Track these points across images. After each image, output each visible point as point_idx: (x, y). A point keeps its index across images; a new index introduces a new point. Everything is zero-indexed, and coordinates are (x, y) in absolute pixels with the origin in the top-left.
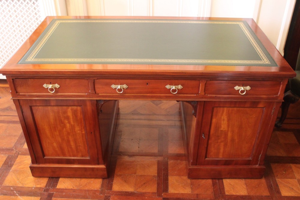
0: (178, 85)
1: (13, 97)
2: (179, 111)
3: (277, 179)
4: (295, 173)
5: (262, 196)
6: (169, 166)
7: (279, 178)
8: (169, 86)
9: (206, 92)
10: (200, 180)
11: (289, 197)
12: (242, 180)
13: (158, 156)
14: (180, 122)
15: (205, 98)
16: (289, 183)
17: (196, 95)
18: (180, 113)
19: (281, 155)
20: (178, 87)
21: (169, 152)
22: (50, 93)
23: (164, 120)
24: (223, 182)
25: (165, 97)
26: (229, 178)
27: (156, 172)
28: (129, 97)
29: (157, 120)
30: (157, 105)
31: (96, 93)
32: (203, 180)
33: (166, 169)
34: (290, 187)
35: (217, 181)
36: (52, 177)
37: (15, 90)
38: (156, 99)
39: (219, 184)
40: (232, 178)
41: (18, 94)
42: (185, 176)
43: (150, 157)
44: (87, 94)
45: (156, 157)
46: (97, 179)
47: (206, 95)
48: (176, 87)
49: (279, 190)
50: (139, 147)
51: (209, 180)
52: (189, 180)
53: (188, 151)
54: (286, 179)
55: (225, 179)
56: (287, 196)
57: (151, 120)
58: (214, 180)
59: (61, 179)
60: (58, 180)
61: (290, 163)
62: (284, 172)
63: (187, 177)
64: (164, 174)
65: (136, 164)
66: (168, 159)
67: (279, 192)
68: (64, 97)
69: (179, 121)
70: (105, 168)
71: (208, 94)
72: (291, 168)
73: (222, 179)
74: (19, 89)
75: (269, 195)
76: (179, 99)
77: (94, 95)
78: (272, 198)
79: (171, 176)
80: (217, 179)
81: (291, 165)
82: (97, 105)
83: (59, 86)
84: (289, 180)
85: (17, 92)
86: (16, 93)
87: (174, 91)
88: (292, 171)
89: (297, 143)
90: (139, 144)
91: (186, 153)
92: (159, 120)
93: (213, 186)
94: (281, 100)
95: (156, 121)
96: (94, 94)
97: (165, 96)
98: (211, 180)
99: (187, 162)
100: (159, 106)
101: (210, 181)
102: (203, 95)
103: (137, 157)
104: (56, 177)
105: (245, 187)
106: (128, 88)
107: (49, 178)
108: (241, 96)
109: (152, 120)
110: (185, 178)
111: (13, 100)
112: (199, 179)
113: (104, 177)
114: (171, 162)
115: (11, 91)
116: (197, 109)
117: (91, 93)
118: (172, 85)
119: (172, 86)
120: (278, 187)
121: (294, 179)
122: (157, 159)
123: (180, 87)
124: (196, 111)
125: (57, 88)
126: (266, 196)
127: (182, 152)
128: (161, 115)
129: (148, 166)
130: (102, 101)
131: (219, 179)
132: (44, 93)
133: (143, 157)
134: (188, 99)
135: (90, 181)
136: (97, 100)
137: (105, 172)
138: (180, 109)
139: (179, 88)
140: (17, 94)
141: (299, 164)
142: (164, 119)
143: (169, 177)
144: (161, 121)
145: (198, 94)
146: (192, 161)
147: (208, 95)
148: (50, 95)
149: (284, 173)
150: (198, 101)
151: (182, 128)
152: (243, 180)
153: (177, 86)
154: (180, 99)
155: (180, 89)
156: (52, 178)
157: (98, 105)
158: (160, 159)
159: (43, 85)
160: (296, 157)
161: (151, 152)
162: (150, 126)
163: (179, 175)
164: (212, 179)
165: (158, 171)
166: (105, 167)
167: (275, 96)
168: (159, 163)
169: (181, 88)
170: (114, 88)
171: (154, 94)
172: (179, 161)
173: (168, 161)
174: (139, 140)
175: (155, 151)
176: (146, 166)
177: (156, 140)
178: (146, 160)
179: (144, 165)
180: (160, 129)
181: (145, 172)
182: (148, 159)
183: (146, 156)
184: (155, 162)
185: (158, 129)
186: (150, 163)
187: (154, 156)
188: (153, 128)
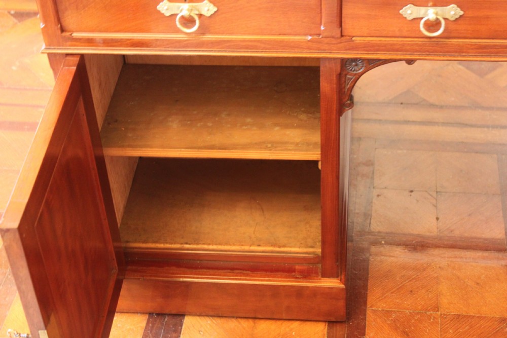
1: (49, 44)
22: (179, 31)
28: (460, 51)
29: (488, 127)
31: (342, 36)
36: (158, 314)
37: (59, 20)
41: (67, 34)
43: (480, 254)
44: (309, 38)
45: (500, 255)
46: (309, 323)
50: (437, 219)
57: (466, 125)
59: (188, 321)
60: (181, 326)
65: (436, 275)
68: (229, 47)
70: (342, 289)
74: (70, 20)
77: (334, 41)
82: (340, 76)
83: (215, 9)
85: (63, 30)
86: (60, 32)
90: (436, 206)
92: (494, 127)
95: (486, 129)
96: (337, 38)
100: (489, 77)
103: (437, 252)
104: (174, 312)
106: (461, 16)
107: (150, 314)
109: (471, 126)
111: (50, 55)
113: (333, 319)
115: (42, 26)
117: (325, 34)
122: (503, 263)
125: (208, 14)
128: (499, 109)
129: (478, 284)
130: (360, 65)
132: (159, 32)
133: (457, 253)
135: (288, 330)
136: (342, 60)
137: (341, 304)
140: (64, 34)
144: (503, 131)
148: (179, 41)
156: (160, 315)
157: (346, 75)
159: (158, 4)
161: (484, 236)
162: (465, 147)
166: (342, 286)
170: (410, 18)
174: (435, 194)
175: (497, 231)
176: (469, 284)
177: (493, 194)
178: (467, 262)
179: (464, 282)
180: (504, 157)
181: (471, 305)
182: (473, 258)
183: (465, 250)
184: (501, 271)
185: (495, 156)
186: (484, 276)
187: (494, 251)
188: (477, 153)
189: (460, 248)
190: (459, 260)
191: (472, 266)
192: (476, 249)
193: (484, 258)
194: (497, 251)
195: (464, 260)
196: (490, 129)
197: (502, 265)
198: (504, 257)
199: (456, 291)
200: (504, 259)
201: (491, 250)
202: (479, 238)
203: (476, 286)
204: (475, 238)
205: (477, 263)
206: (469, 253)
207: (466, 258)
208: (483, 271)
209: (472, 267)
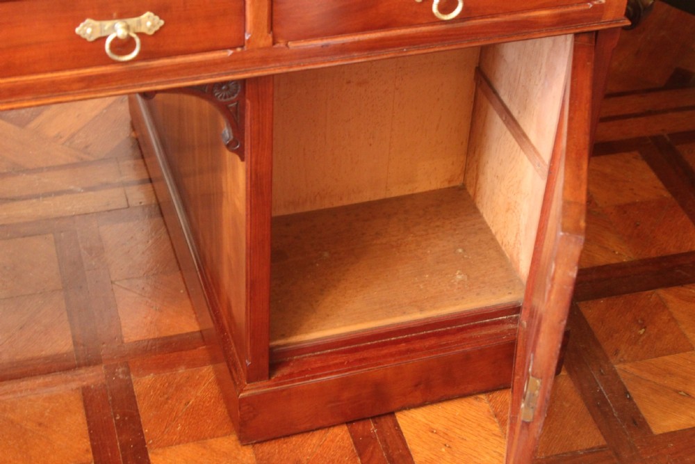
0: (139, 14)
2: (133, 134)
3: (617, 367)
4: (682, 327)
5: (574, 455)
6: (142, 406)
7: (624, 362)
8: (93, 27)
9: (277, 30)
10: (295, 440)
11: (683, 432)
12: (475, 402)
13: (80, 366)
14: (149, 186)
15: (278, 59)
16: (671, 374)
17: (230, 52)
18: (140, 147)
19: (614, 261)
20: (140, 23)
21: (125, 340)
23: (70, 192)
24: (396, 425)
25: (82, 85)
26: (423, 404)
27: (86, 444)
29: (37, 197)
30: (22, 124)
32: (307, 436)
33: (131, 420)
34: (677, 392)
35: (372, 428)
38: (37, 99)
39: (384, 441)
40: (433, 402)
42: (225, 435)
43: (40, 380)
45: (69, 376)
47: (281, 44)
48: (128, 28)
49: (638, 412)
51: (336, 430)
52: (244, 448)
53: (217, 318)
54: (654, 361)
55: (406, 412)
56: (675, 432)
57: (6, 200)
58: (359, 427)
61: (656, 288)
62: (642, 331)
63: (234, 437)
64: (124, 447)
66: (128, 373)
67: (638, 422)
69: (142, 182)
71: (288, 40)
72: (662, 306)
73: (392, 414)
75: (602, 442)
76: (151, 85)
78: (617, 454)
79: (160, 451)
80: (368, 418)
81: (661, 292)
84: (667, 358)
87: (123, 45)
88: (672, 319)
89: (666, 194)
91: (210, 324)
92: (47, 195)
93: (360, 455)
94: (617, 21)
95: (34, 201)
97: (82, 79)
98: (345, 428)
99: (223, 366)
100: (33, 125)
101: (341, 435)
102: (264, 48)
105: (496, 428)
108: (443, 27)
109: (13, 200)
110: (228, 443)
112: (288, 436)
114: (144, 383)
116: (243, 117)
118: (109, 17)
119: (107, 24)
120: (631, 399)
121: (684, 351)
122: (74, 385)
123: (149, 24)
124: (238, 128)
126: (590, 451)
127: (186, 323)
128: (50, 169)
129: (40, 424)
131: (379, 416)
133: (7, 385)
134: (197, 79)
138: (135, 124)
139: (143, 30)
141: (690, 283)
142: (72, 187)
143: (150, 455)
144: (58, 199)
145: (242, 47)
146: (249, 363)
147: (291, 44)
149: (641, 336)
150: (244, 81)
151: (162, 214)
152: (481, 400)
153: (132, 21)
154: (158, 84)
155: (151, 33)
158: (92, 377)
160: (675, 256)
161: (43, 354)
162: (6, 231)
163: (198, 437)
164: (348, 423)
165: (91, 440)
167: (591, 6)
168: (88, 398)
169: (153, 26)
171: (25, 78)
172: (182, 370)
173: (130, 380)
175: (61, 343)
176: (28, 427)
177: (53, 291)
178: (23, 397)
179: (21, 427)
180: (62, 234)
181: (33, 458)
182: (31, 389)
183: (18, 380)
184: (72, 398)
185: (51, 236)
186: (48, 411)
187: (60, 371)
188: (24, 237)
189: (11, 379)
190: (11, 396)
191: (30, 400)
192: (35, 375)
193: (46, 385)
194: (63, 370)
195: (19, 394)
196: (41, 198)
197: (72, 390)
198: (75, 377)
199: (10, 443)
200: (74, 380)
201: (55, 372)
202: (39, 358)
203: (38, 428)
204: (32, 359)
205: (37, 394)
206: (24, 383)
207: (21, 391)
208: (47, 404)
209: (31, 403)
